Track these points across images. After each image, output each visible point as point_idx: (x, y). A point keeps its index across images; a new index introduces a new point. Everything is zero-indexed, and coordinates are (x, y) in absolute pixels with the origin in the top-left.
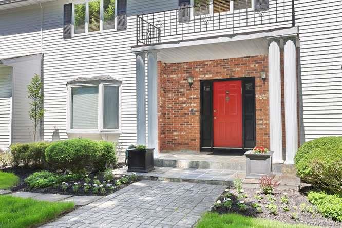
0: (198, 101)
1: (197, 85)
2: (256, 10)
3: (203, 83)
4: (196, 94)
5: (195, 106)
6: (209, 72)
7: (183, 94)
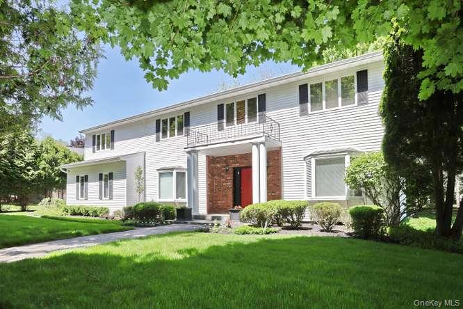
0: (231, 181)
1: (231, 171)
2: (260, 123)
3: (235, 170)
4: (230, 177)
5: (230, 184)
6: (238, 163)
7: (223, 177)
